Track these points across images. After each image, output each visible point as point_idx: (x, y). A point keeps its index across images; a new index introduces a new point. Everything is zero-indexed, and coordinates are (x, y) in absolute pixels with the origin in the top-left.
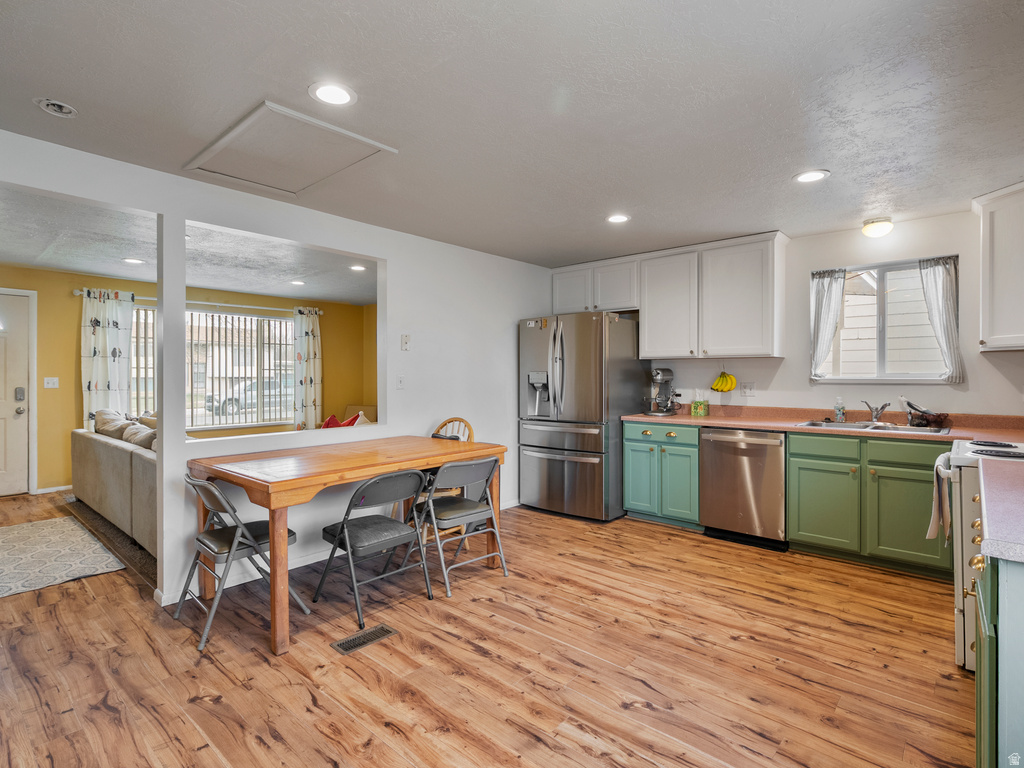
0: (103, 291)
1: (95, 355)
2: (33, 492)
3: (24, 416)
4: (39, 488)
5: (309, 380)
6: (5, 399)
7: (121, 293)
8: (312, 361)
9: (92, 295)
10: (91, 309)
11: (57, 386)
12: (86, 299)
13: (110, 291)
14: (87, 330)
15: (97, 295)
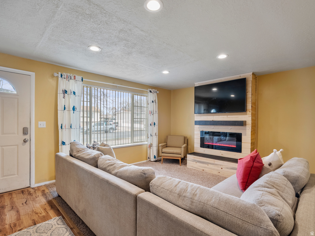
0: (68, 74)
1: (65, 109)
2: (32, 186)
3: (28, 143)
4: (36, 183)
5: (153, 123)
6: (18, 134)
7: (77, 77)
8: (155, 114)
9: (63, 77)
10: (63, 84)
11: (45, 126)
12: (60, 79)
13: (72, 75)
14: (60, 96)
15: (66, 77)
